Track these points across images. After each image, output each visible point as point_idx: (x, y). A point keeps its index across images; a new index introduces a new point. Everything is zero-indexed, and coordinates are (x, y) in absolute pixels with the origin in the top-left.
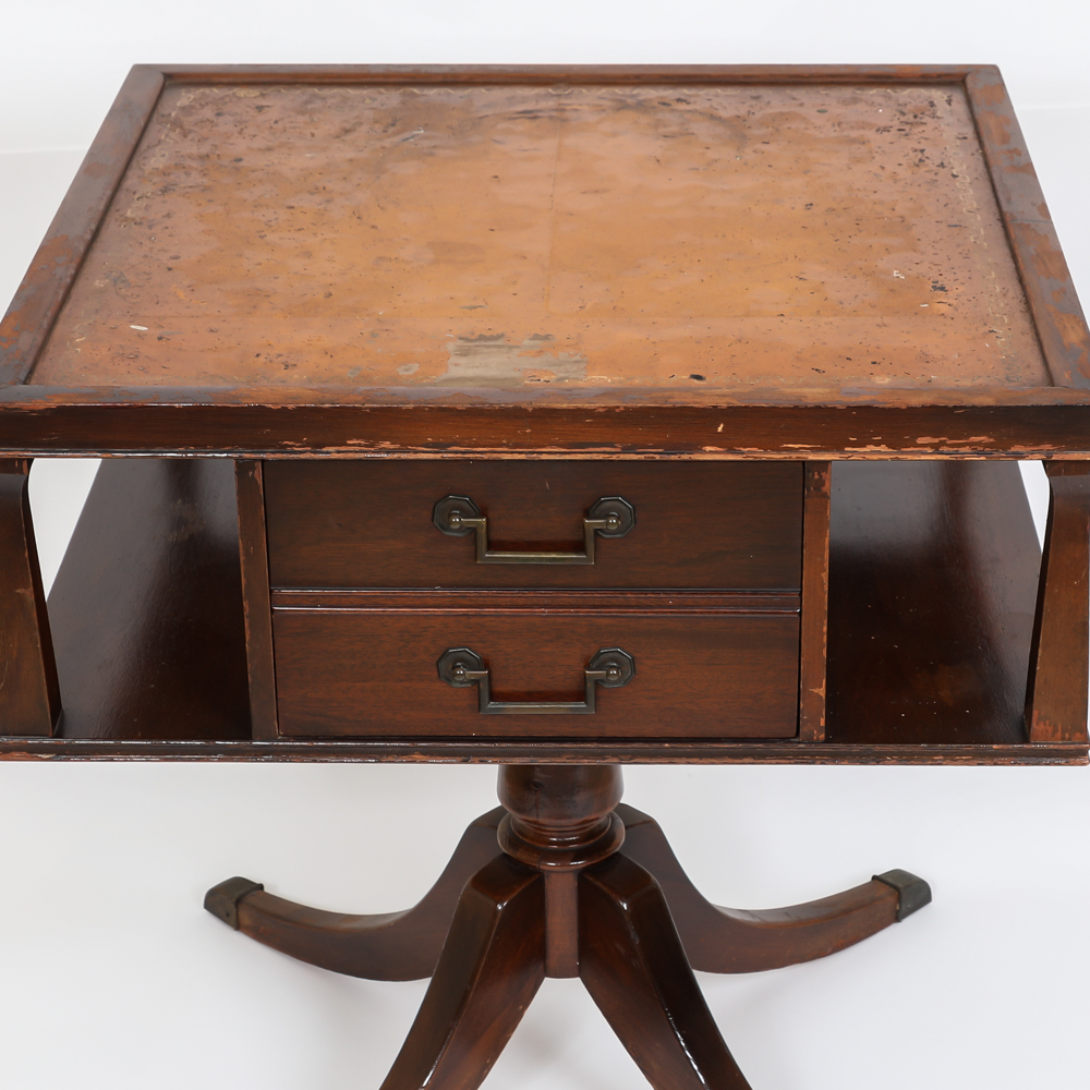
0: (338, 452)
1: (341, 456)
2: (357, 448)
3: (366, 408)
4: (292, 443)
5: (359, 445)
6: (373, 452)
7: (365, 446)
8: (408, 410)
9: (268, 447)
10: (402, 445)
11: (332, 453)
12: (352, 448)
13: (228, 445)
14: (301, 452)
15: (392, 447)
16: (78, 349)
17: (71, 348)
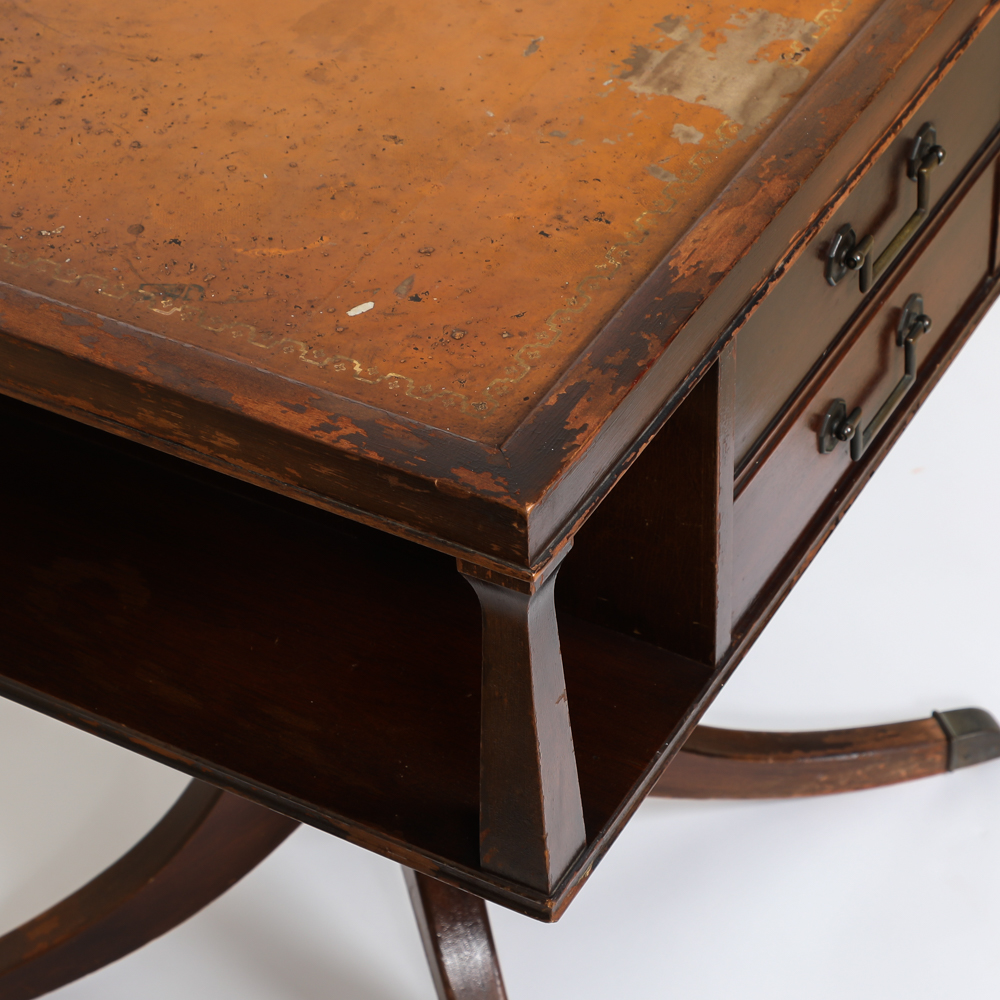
10: (821, 208)
14: (765, 288)
16: (391, 374)
17: (378, 380)
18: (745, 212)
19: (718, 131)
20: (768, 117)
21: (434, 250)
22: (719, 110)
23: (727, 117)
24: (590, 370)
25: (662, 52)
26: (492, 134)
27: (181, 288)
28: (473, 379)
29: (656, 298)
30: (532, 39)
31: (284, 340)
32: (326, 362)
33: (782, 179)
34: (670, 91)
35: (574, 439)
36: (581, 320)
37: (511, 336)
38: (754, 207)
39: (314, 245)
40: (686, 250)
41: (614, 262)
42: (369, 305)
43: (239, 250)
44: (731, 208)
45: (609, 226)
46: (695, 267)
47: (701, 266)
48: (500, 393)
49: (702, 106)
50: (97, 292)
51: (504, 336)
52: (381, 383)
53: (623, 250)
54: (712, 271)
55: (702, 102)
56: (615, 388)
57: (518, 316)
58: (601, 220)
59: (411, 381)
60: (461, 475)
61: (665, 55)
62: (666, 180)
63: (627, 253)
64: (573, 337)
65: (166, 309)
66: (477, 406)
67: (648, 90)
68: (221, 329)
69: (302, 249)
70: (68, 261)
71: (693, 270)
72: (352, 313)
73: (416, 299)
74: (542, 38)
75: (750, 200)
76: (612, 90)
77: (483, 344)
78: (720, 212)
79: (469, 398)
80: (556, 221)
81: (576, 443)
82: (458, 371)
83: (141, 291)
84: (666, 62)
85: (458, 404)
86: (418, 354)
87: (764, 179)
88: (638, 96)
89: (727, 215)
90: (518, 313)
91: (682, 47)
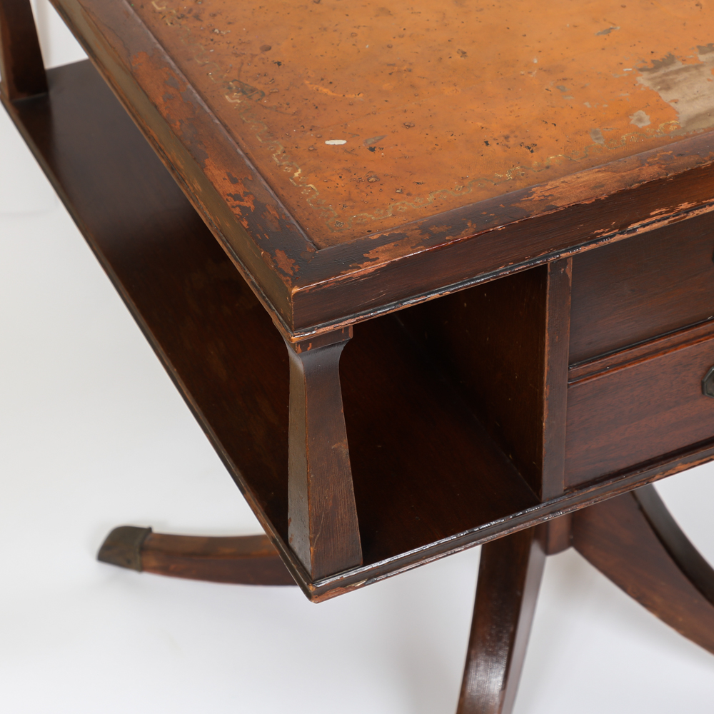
0: (644, 226)
1: (647, 229)
2: (658, 217)
3: (670, 177)
4: (602, 230)
5: (661, 213)
6: (673, 216)
7: (666, 212)
8: (707, 168)
9: (581, 241)
10: (698, 202)
11: (639, 228)
12: (654, 219)
13: (544, 251)
14: (611, 237)
15: (689, 206)
16: (311, 185)
17: (301, 185)
18: (614, 177)
19: (662, 125)
20: (703, 129)
21: (414, 126)
22: (678, 113)
23: (677, 119)
24: (416, 229)
25: (683, 64)
26: (522, 73)
27: (253, 90)
28: (352, 207)
29: (501, 205)
30: (611, 27)
31: (275, 142)
32: (284, 163)
33: (660, 167)
34: (660, 89)
35: (362, 263)
36: (451, 201)
37: (402, 192)
38: (622, 177)
39: (351, 96)
40: (551, 185)
41: (509, 176)
42: (343, 142)
43: (307, 82)
44: (608, 171)
45: (530, 154)
46: (545, 196)
47: (550, 198)
48: (358, 222)
49: (670, 106)
50: (208, 74)
51: (398, 191)
52: (301, 187)
53: (523, 171)
54: (552, 203)
55: (673, 104)
56: (417, 245)
57: (418, 183)
58: (529, 148)
59: (318, 194)
60: (278, 255)
61: (683, 66)
62: (596, 141)
63: (523, 175)
64: (435, 208)
65: (234, 99)
66: (338, 223)
67: (647, 84)
68: (249, 122)
69: (342, 95)
70: (212, 51)
71: (543, 198)
72: (327, 142)
73: (372, 150)
74: (619, 28)
75: (625, 172)
76: (625, 75)
77: (381, 190)
78: (598, 171)
79: (339, 216)
80: (503, 138)
81: (361, 266)
82: (350, 199)
83: (231, 83)
84: (678, 72)
85: (328, 218)
86: (339, 181)
87: (648, 163)
88: (637, 85)
89: (601, 175)
90: (421, 181)
91: (698, 66)
